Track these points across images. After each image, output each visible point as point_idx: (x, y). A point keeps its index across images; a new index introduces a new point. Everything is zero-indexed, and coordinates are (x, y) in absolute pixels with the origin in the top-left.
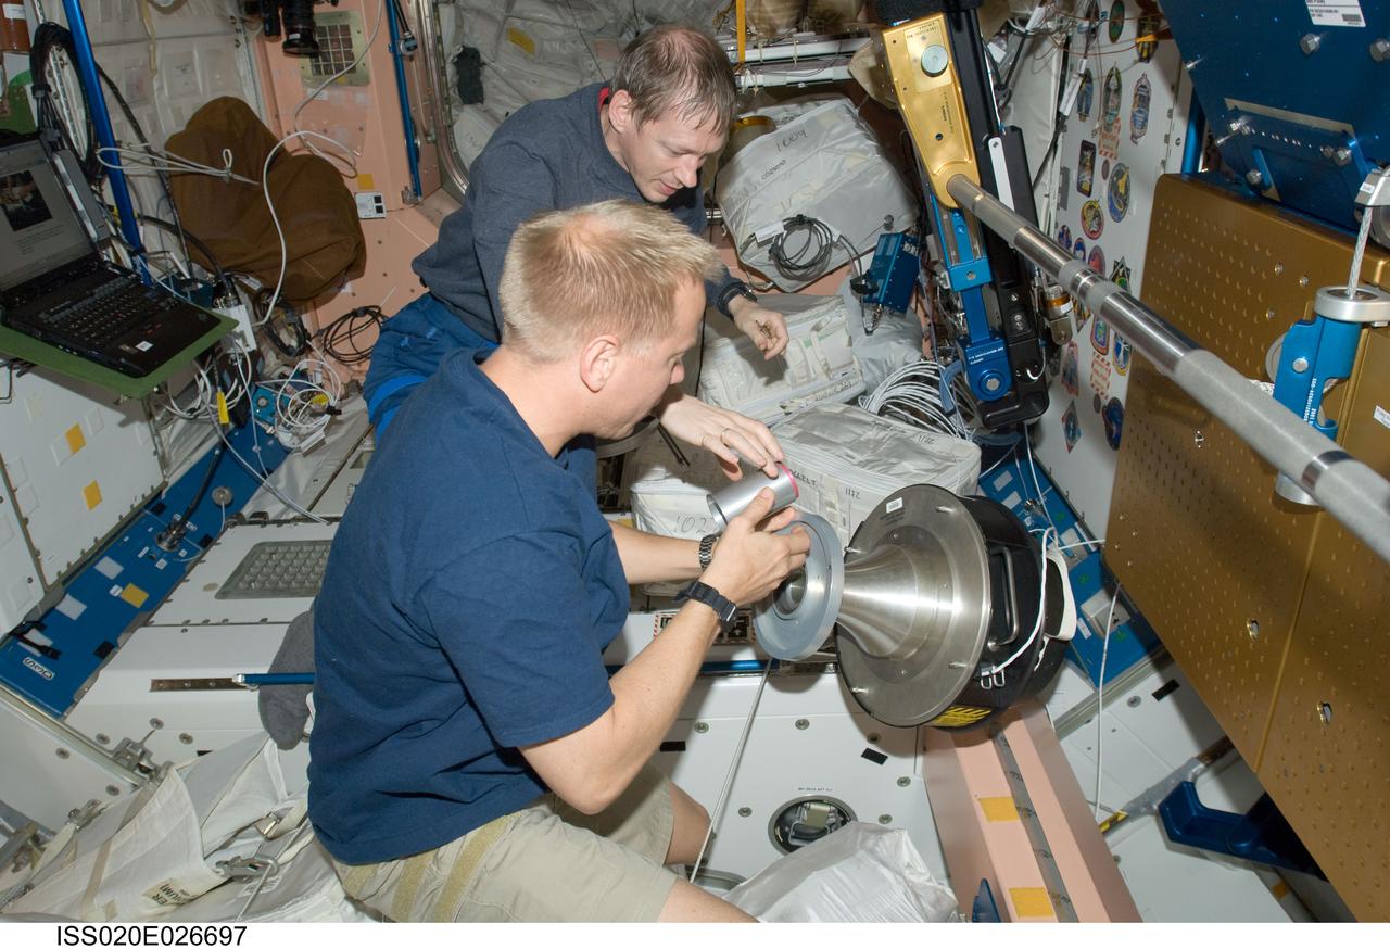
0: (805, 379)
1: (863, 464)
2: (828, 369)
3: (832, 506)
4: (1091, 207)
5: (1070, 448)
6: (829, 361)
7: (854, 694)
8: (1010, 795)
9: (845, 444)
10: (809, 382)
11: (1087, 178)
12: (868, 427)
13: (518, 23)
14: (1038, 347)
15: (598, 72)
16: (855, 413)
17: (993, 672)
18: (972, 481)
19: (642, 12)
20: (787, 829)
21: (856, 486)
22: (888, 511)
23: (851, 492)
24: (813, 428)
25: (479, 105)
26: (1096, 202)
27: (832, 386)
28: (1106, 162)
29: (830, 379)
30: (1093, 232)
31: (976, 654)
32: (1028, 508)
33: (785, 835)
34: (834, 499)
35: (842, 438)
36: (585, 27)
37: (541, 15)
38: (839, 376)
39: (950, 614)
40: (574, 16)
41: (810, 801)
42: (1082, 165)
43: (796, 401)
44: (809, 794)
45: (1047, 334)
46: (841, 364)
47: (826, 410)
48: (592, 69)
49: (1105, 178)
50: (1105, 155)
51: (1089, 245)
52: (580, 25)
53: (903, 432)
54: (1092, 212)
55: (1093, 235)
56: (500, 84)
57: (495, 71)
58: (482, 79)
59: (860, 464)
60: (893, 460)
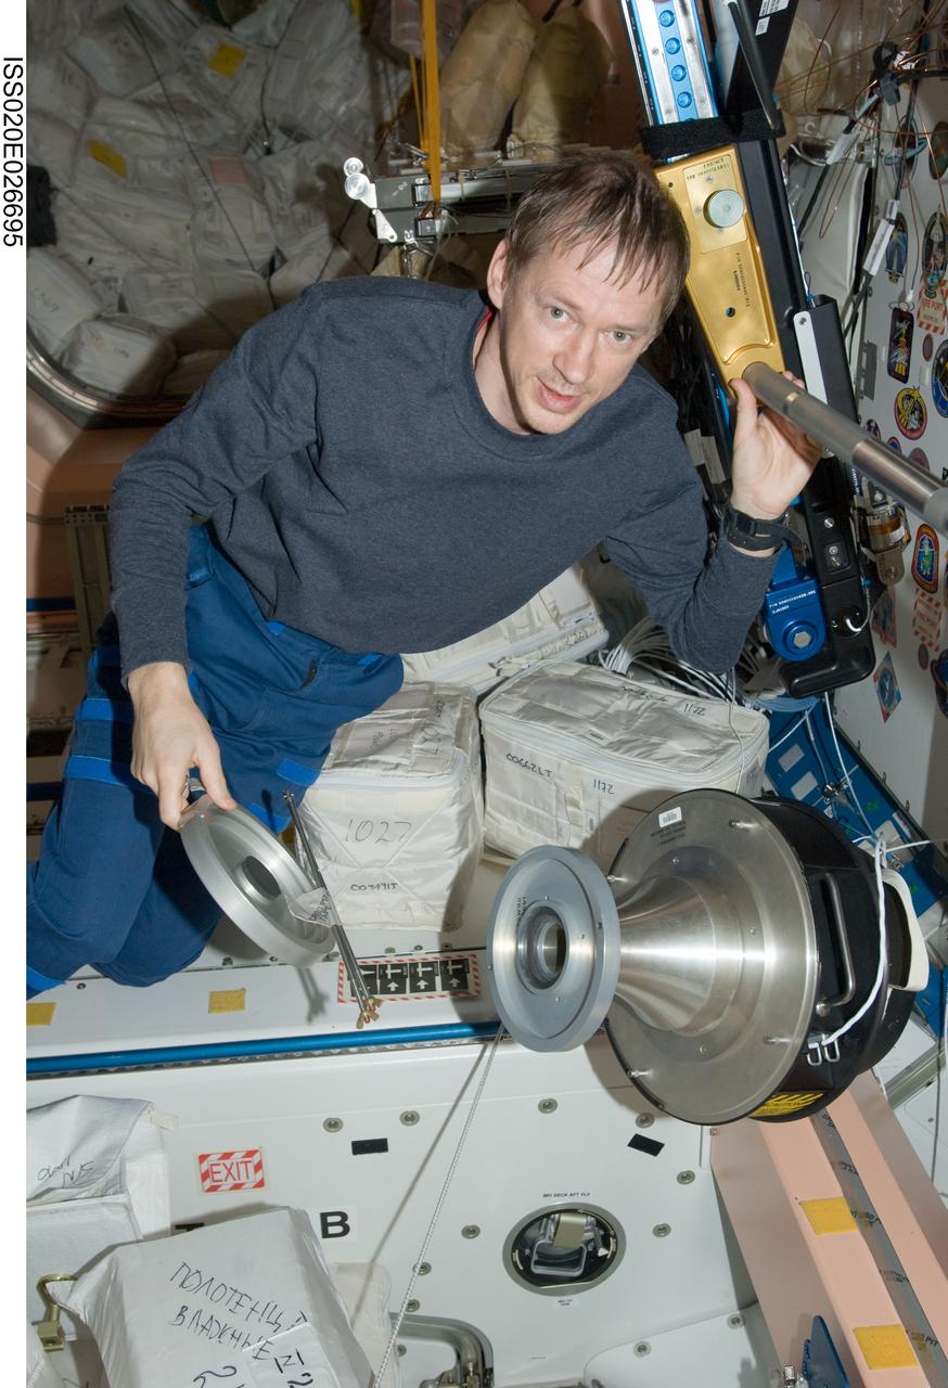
0: (527, 630)
1: (616, 746)
2: (558, 614)
3: (576, 805)
4: (909, 397)
5: (886, 716)
6: (558, 604)
7: (634, 1080)
8: (841, 1195)
9: (588, 718)
10: (532, 633)
11: (902, 358)
12: (615, 694)
13: (100, 132)
14: (860, 588)
15: (216, 204)
16: (596, 676)
17: (824, 1043)
18: (760, 764)
19: (274, 121)
20: (527, 1251)
21: (607, 777)
22: (662, 824)
23: (599, 784)
24: (543, 697)
25: (51, 248)
26: (914, 390)
27: (562, 638)
28: (928, 339)
29: (560, 628)
30: (912, 430)
31: (802, 1022)
32: (829, 795)
33: (526, 1260)
34: (576, 795)
35: (582, 712)
36: (195, 140)
37: (133, 123)
38: (572, 625)
39: (761, 966)
40: (179, 124)
41: (560, 1212)
42: (895, 342)
43: (514, 660)
44: (559, 1202)
45: (872, 570)
46: (573, 607)
47: (555, 672)
48: (207, 199)
49: (927, 358)
50: (928, 327)
51: (907, 446)
52: (189, 137)
53: (663, 699)
54: (909, 405)
55: (914, 434)
56: (81, 219)
57: (71, 199)
58: (53, 210)
59: (611, 746)
60: (655, 740)
